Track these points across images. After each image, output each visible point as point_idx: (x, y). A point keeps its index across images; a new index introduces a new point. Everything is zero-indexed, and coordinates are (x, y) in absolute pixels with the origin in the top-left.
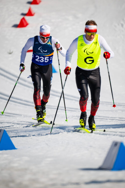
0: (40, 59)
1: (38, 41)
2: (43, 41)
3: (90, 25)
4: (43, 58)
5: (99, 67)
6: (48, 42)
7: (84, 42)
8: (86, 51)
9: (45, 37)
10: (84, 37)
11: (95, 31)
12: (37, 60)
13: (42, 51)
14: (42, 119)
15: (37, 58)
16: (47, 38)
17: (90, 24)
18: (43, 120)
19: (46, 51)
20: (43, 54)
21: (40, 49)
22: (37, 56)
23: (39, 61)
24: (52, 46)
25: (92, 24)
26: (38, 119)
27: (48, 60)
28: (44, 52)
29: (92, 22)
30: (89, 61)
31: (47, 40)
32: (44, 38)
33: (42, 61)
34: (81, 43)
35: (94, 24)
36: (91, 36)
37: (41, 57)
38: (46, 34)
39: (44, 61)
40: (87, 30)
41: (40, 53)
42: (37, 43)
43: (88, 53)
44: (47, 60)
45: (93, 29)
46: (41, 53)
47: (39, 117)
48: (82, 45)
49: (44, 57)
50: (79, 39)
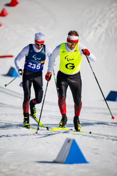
0: (32, 66)
1: (33, 49)
2: (38, 48)
3: (72, 36)
4: (35, 65)
5: (80, 72)
6: (42, 50)
7: (65, 50)
8: (66, 58)
9: (40, 44)
10: (66, 45)
11: (77, 41)
12: (29, 66)
13: (36, 59)
14: (28, 124)
15: (30, 64)
16: (41, 45)
17: (72, 34)
18: (29, 126)
19: (40, 59)
20: (37, 61)
21: (34, 57)
22: (29, 63)
23: (31, 67)
24: (45, 54)
25: (74, 35)
26: (24, 124)
27: (40, 67)
28: (38, 60)
29: (74, 33)
30: (70, 67)
31: (42, 47)
32: (38, 45)
33: (34, 67)
34: (63, 50)
35: (76, 34)
36: (72, 46)
37: (33, 64)
38: (40, 41)
39: (36, 68)
40: (69, 40)
41: (33, 61)
42: (32, 51)
43: (69, 60)
44: (38, 67)
45: (74, 40)
46: (35, 60)
47: (26, 123)
48: (64, 52)
49: (37, 64)
50: (61, 47)
